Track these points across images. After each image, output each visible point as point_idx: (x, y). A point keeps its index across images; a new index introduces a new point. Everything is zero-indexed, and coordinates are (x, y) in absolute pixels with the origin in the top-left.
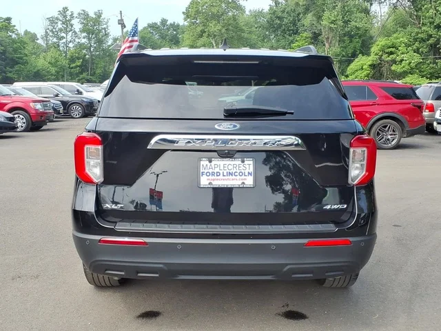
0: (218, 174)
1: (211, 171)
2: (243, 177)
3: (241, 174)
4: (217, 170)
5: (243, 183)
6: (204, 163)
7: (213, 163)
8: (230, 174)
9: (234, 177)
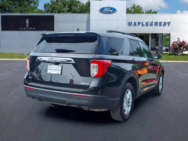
0: (52, 70)
1: (50, 68)
2: (58, 71)
3: (58, 70)
4: (52, 68)
5: (58, 73)
6: (49, 66)
7: (51, 66)
8: (55, 70)
9: (56, 71)
